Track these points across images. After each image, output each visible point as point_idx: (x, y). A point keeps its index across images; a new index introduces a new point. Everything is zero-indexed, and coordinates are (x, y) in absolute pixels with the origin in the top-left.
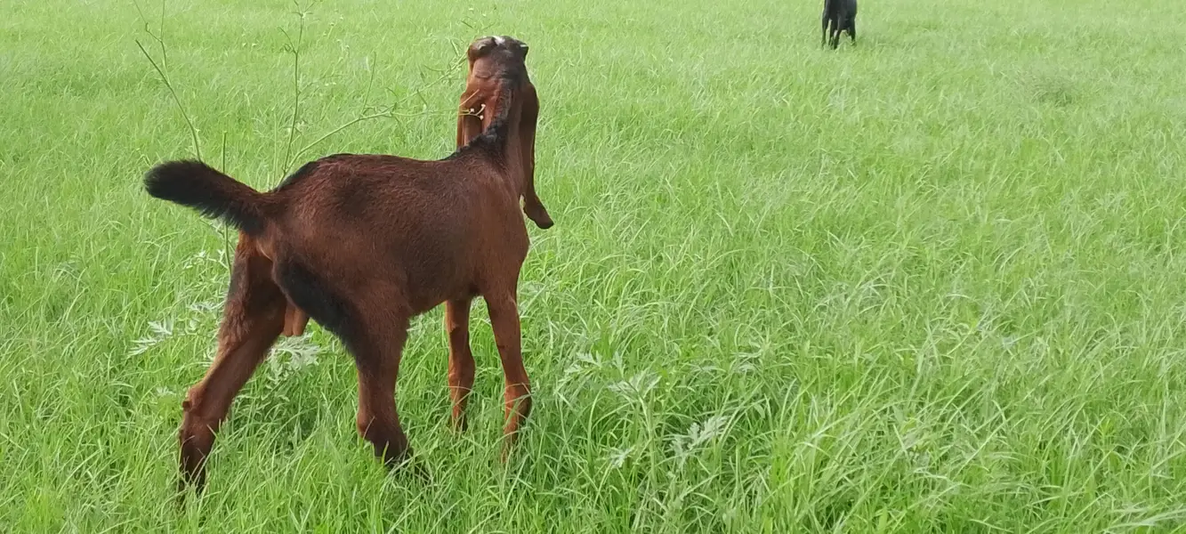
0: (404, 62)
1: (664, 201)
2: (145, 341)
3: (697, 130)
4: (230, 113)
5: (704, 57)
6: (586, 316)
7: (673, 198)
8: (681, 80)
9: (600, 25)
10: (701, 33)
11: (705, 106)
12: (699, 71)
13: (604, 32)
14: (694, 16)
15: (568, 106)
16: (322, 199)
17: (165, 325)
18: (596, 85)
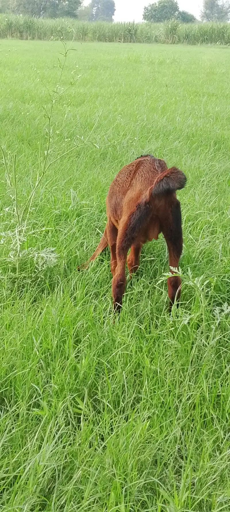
15: (193, 134)
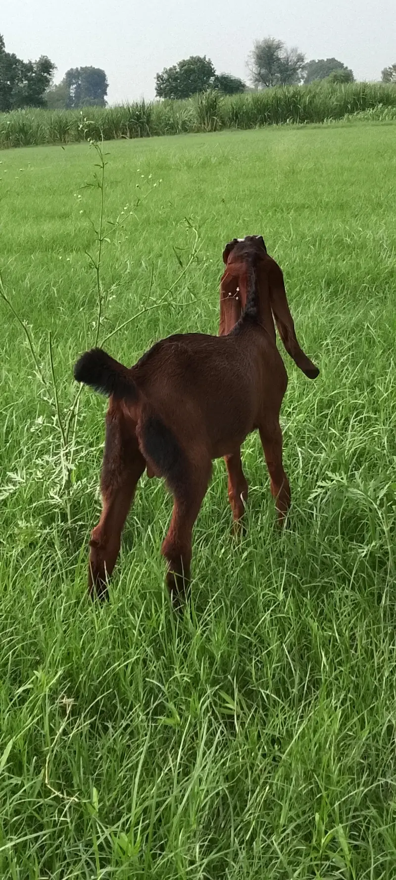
0: (162, 251)
1: (371, 342)
2: (6, 488)
3: (387, 283)
4: (41, 303)
5: (385, 224)
6: (324, 440)
7: (377, 340)
8: (370, 245)
9: (303, 206)
10: (380, 205)
11: (391, 263)
12: (383, 236)
13: (307, 212)
14: (373, 191)
16: (170, 370)
17: (19, 475)
18: (306, 255)
